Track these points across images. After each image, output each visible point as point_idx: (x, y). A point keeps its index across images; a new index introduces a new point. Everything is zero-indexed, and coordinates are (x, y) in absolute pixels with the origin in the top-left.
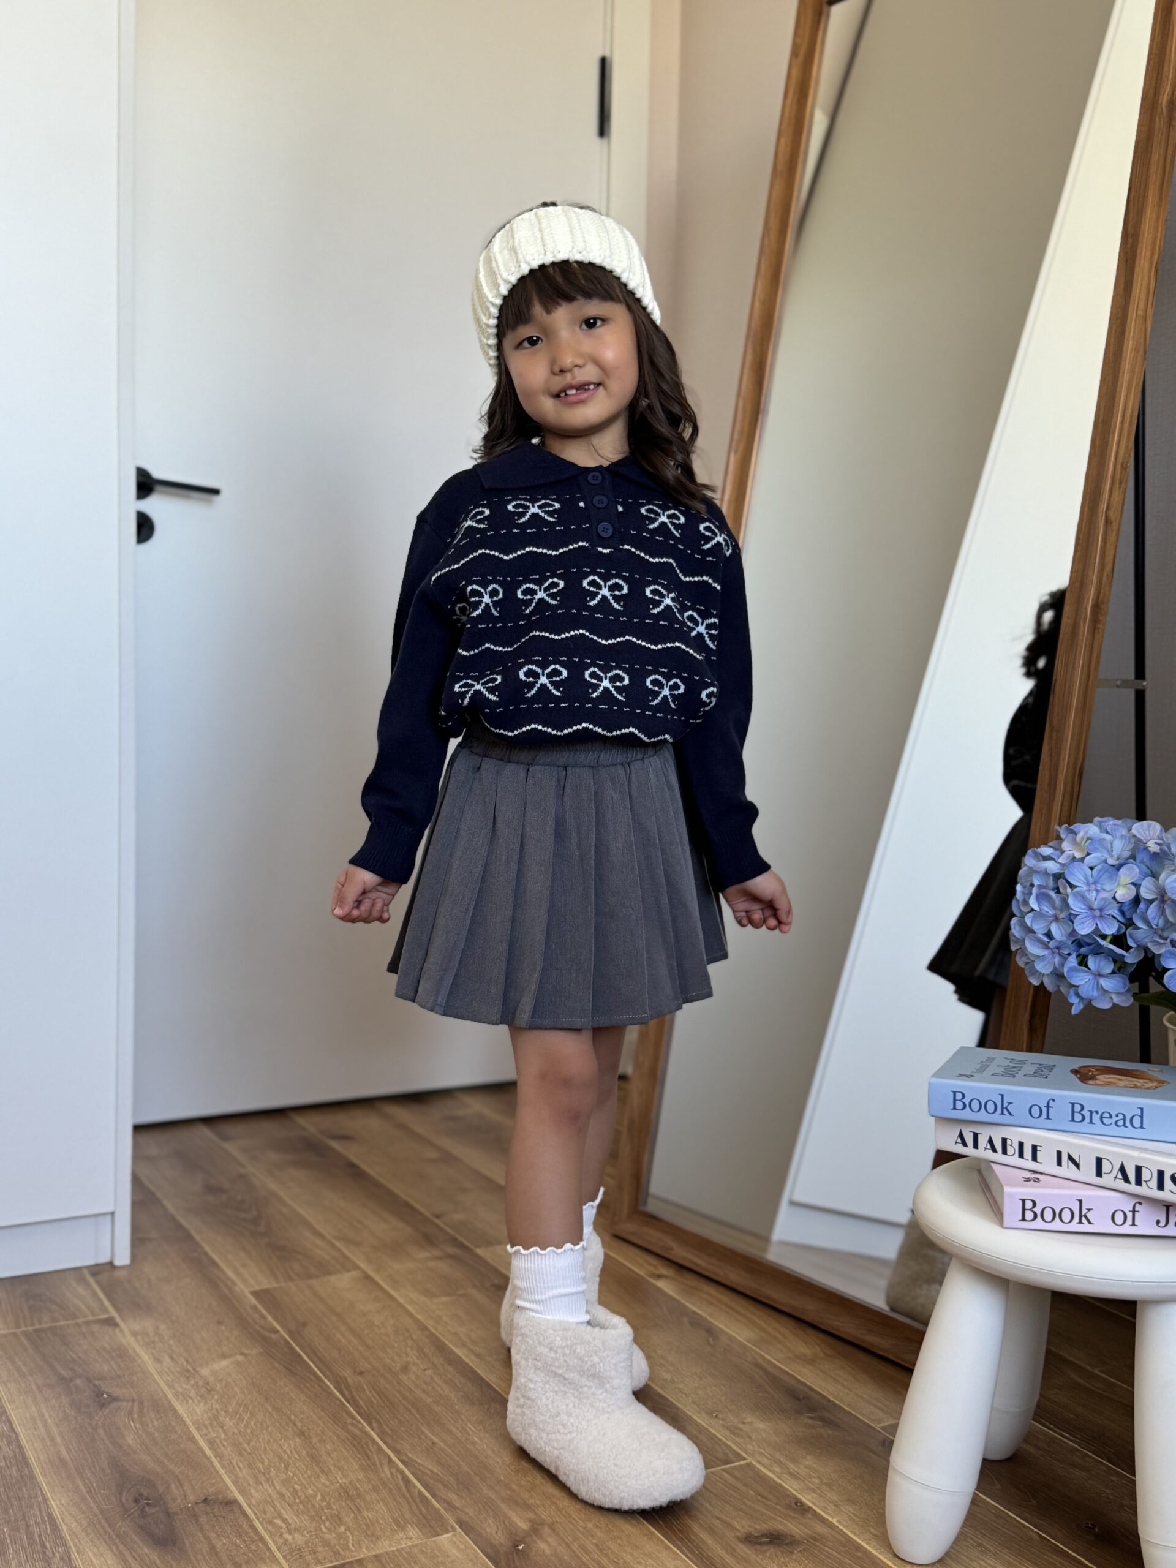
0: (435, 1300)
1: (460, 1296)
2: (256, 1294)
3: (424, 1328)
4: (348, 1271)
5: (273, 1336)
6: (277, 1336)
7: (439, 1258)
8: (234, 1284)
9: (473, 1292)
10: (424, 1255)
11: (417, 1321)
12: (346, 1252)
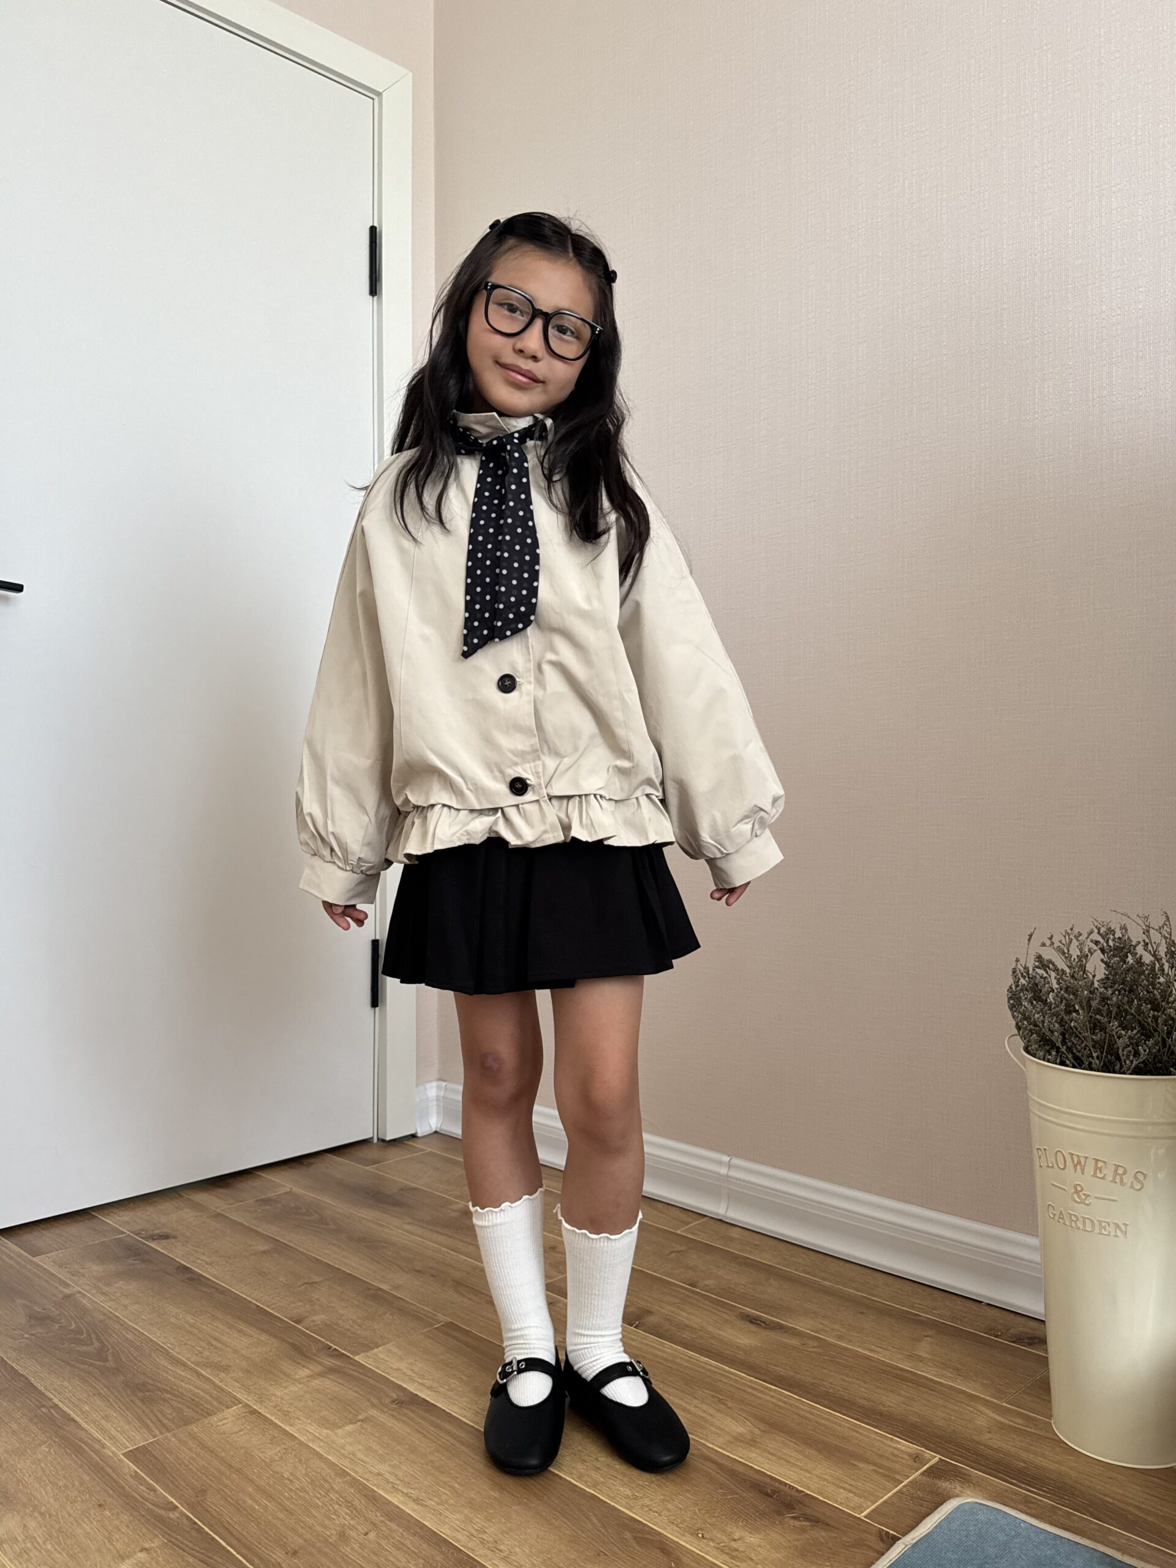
2: (132, 1455)
3: (343, 1473)
4: (228, 1408)
5: (171, 1515)
6: (177, 1514)
8: (103, 1446)
10: (303, 1373)
11: (332, 1465)
12: (217, 1381)
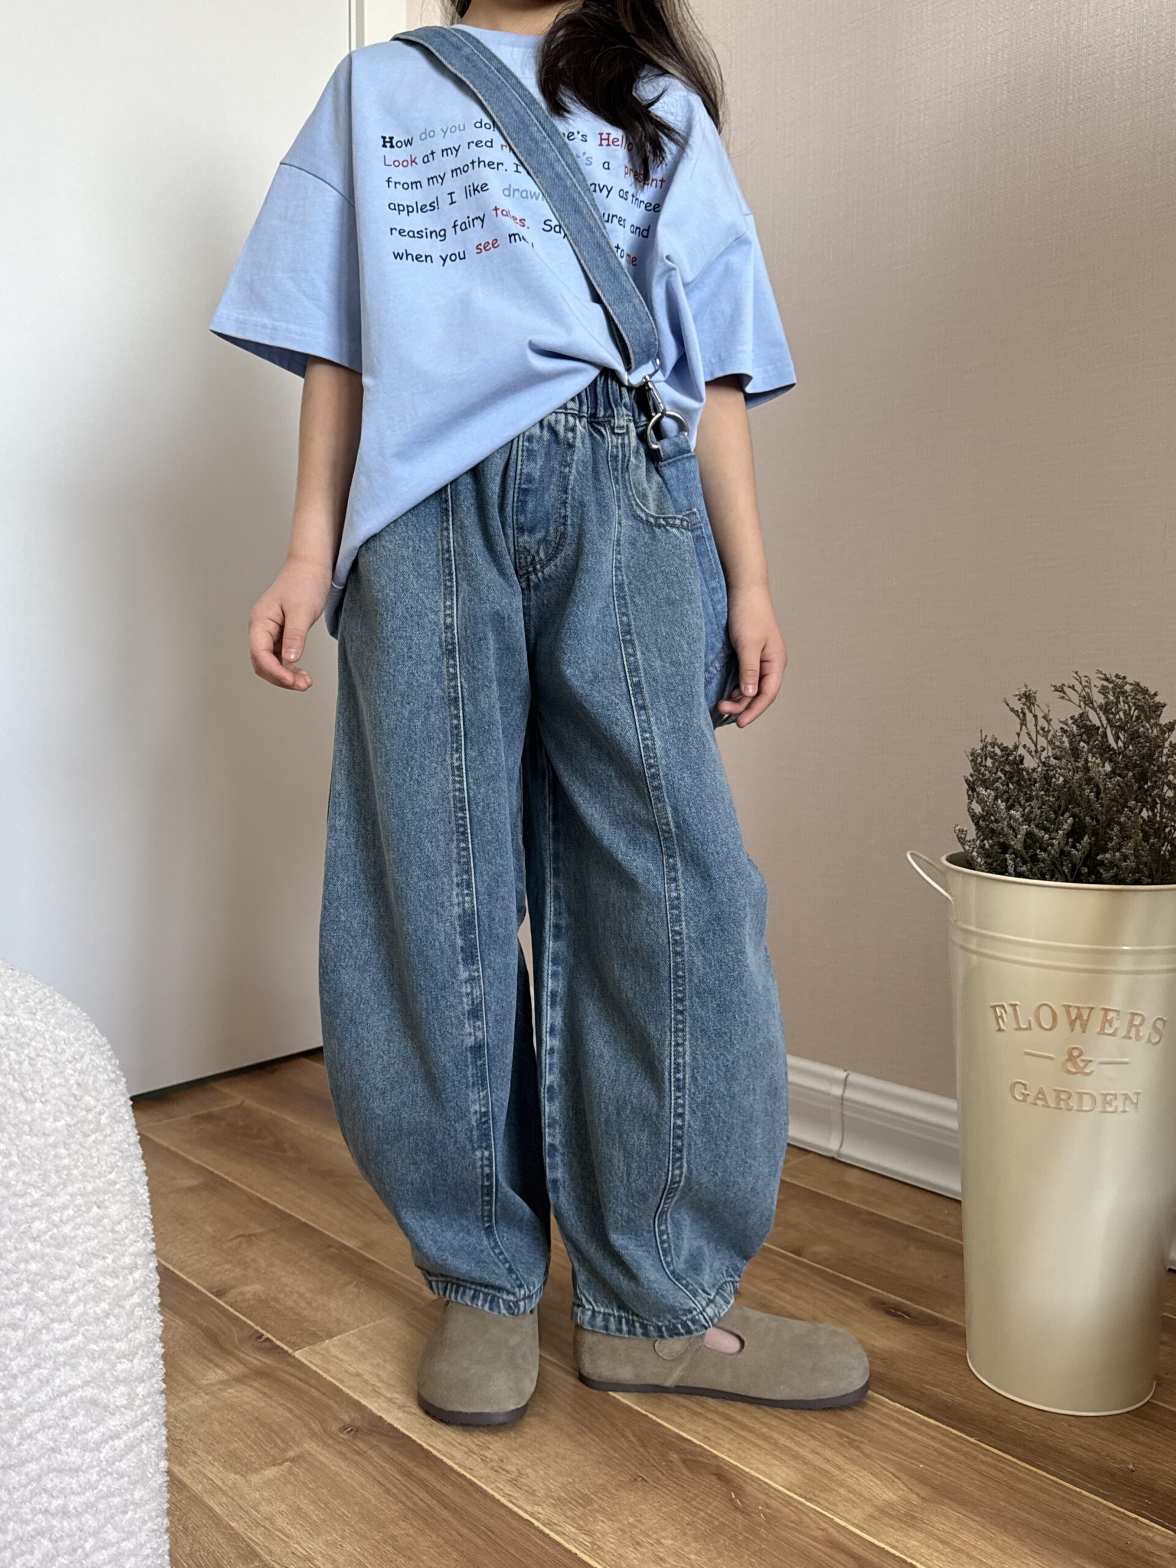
0: (255, 1479)
1: (293, 1460)
7: (239, 1380)
9: (311, 1446)
